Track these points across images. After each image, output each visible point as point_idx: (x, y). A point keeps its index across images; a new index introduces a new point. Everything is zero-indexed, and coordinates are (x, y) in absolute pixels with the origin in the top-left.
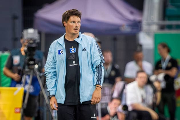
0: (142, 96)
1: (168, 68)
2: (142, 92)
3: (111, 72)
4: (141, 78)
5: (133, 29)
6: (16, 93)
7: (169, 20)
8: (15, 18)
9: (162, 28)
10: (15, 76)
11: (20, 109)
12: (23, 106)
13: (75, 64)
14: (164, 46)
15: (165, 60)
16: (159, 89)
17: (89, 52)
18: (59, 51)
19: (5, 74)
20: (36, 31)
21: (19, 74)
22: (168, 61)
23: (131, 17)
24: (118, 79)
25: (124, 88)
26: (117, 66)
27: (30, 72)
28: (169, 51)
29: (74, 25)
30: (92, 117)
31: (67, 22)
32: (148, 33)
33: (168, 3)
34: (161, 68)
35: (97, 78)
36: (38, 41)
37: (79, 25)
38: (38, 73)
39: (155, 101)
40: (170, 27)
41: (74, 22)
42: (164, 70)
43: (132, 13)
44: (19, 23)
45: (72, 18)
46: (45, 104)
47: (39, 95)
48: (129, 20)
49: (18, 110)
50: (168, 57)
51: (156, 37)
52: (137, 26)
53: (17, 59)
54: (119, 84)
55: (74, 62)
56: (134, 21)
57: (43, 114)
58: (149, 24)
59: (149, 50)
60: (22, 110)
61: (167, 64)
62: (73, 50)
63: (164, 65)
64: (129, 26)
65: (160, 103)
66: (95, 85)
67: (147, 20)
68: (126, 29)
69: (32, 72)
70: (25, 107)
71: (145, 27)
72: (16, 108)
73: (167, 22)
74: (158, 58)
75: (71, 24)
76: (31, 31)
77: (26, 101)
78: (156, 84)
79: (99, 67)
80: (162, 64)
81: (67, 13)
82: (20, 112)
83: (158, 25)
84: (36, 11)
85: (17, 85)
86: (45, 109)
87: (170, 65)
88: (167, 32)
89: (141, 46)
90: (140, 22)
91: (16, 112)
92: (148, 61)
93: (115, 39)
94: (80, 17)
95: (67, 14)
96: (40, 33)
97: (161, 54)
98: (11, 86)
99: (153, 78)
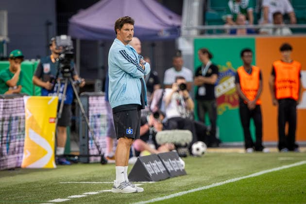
1: (208, 75)
3: (149, 80)
6: (49, 102)
7: (209, 24)
8: (49, 24)
9: (202, 32)
10: (47, 85)
11: (55, 118)
12: (57, 116)
14: (205, 51)
15: (205, 66)
19: (35, 84)
20: (69, 38)
21: (51, 82)
22: (208, 67)
23: (170, 22)
24: (157, 87)
25: (163, 95)
26: (155, 73)
27: (65, 80)
28: (210, 57)
29: (128, 33)
31: (120, 30)
32: (188, 38)
33: (208, 7)
34: (201, 75)
36: (72, 48)
37: (132, 32)
40: (210, 32)
41: (128, 30)
42: (204, 76)
43: (171, 18)
44: (53, 28)
45: (126, 26)
46: (81, 113)
48: (167, 25)
49: (53, 120)
50: (209, 63)
51: (195, 43)
52: (176, 31)
53: (47, 67)
54: (158, 92)
56: (173, 26)
57: (79, 123)
58: (188, 29)
59: (188, 56)
60: (56, 120)
61: (207, 70)
63: (204, 72)
64: (168, 31)
67: (186, 25)
68: (165, 35)
69: (67, 80)
70: (60, 116)
71: (184, 32)
72: (51, 118)
73: (207, 27)
74: (198, 64)
75: (124, 31)
76: (64, 37)
77: (61, 111)
81: (120, 20)
82: (54, 122)
83: (198, 29)
84: (70, 17)
85: (49, 94)
86: (81, 118)
87: (210, 71)
88: (207, 37)
89: (180, 51)
90: (179, 27)
91: (51, 122)
92: (188, 67)
93: (153, 45)
94: (133, 25)
95: (121, 22)
96: (74, 40)
97: (201, 59)
98: (43, 95)
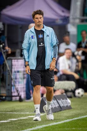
0: (69, 65)
2: (69, 62)
4: (67, 53)
5: (64, 21)
9: (82, 21)
13: (43, 44)
16: (80, 60)
17: (50, 37)
18: (32, 36)
23: (63, 14)
30: (51, 79)
31: (34, 19)
32: (73, 24)
34: (82, 47)
35: (54, 54)
36: (3, 29)
38: (2, 50)
39: (77, 68)
41: (37, 18)
42: (83, 48)
43: (63, 11)
46: (7, 70)
47: (3, 64)
48: (61, 16)
51: (78, 27)
52: (66, 20)
55: (42, 44)
56: (65, 16)
57: (6, 76)
58: (74, 19)
59: (74, 35)
61: (85, 44)
62: (41, 36)
63: (83, 45)
64: (62, 19)
65: (81, 69)
66: (53, 58)
67: (73, 16)
68: (60, 22)
71: (71, 20)
78: (78, 57)
79: (55, 47)
80: (82, 44)
83: (79, 19)
86: (7, 73)
89: (69, 33)
90: (68, 17)
92: (74, 42)
96: (4, 24)
99: (76, 53)
